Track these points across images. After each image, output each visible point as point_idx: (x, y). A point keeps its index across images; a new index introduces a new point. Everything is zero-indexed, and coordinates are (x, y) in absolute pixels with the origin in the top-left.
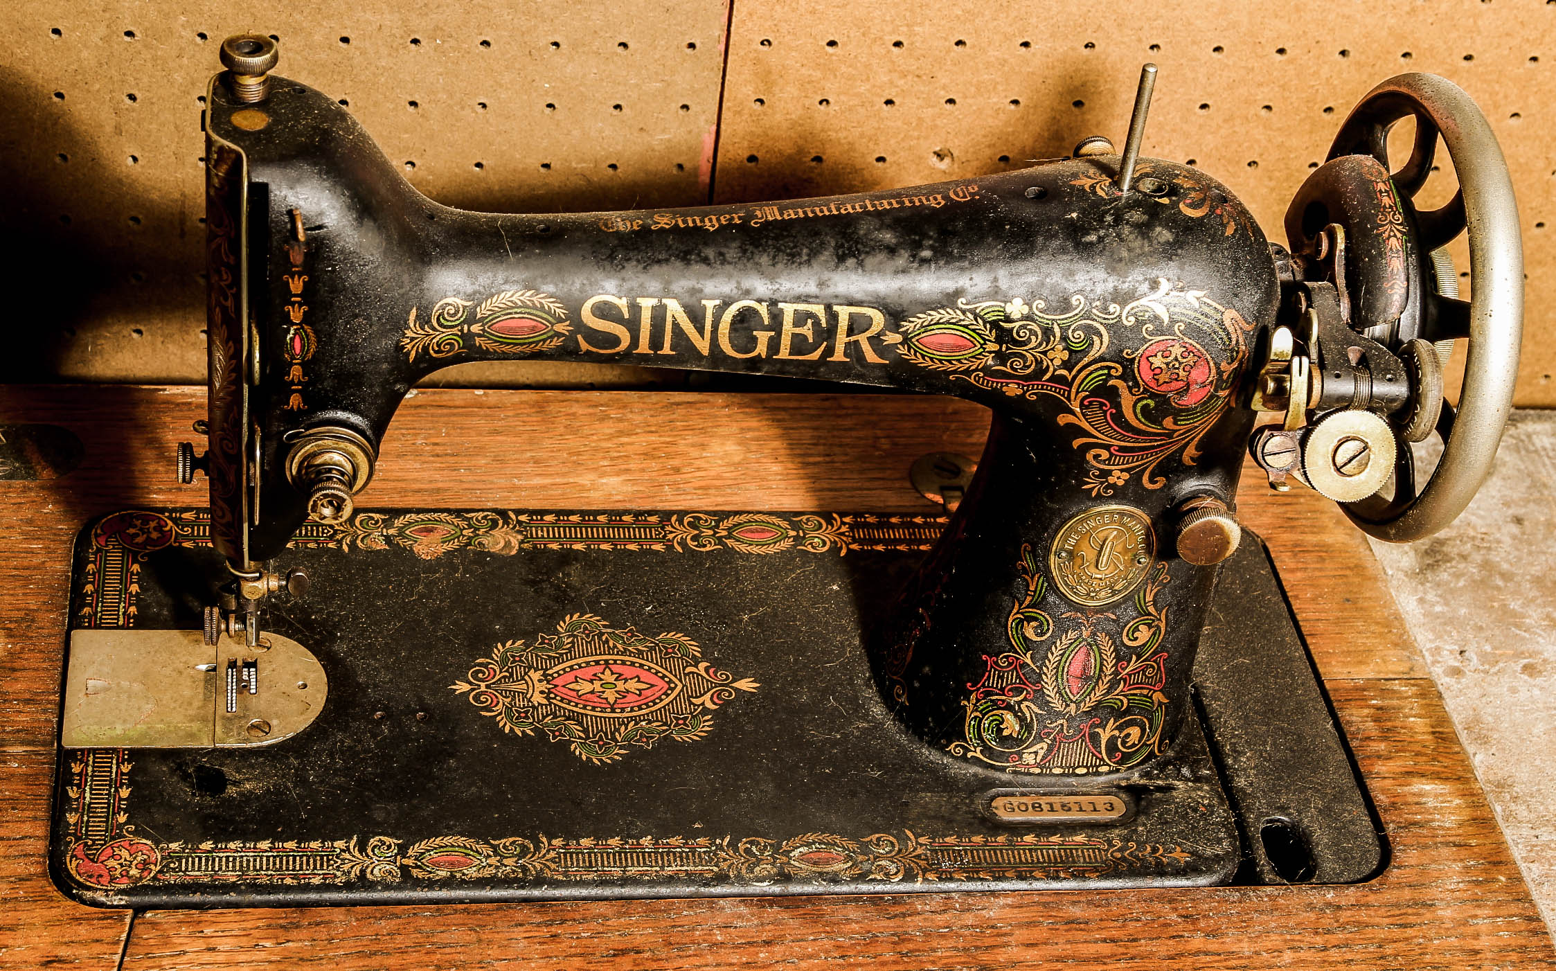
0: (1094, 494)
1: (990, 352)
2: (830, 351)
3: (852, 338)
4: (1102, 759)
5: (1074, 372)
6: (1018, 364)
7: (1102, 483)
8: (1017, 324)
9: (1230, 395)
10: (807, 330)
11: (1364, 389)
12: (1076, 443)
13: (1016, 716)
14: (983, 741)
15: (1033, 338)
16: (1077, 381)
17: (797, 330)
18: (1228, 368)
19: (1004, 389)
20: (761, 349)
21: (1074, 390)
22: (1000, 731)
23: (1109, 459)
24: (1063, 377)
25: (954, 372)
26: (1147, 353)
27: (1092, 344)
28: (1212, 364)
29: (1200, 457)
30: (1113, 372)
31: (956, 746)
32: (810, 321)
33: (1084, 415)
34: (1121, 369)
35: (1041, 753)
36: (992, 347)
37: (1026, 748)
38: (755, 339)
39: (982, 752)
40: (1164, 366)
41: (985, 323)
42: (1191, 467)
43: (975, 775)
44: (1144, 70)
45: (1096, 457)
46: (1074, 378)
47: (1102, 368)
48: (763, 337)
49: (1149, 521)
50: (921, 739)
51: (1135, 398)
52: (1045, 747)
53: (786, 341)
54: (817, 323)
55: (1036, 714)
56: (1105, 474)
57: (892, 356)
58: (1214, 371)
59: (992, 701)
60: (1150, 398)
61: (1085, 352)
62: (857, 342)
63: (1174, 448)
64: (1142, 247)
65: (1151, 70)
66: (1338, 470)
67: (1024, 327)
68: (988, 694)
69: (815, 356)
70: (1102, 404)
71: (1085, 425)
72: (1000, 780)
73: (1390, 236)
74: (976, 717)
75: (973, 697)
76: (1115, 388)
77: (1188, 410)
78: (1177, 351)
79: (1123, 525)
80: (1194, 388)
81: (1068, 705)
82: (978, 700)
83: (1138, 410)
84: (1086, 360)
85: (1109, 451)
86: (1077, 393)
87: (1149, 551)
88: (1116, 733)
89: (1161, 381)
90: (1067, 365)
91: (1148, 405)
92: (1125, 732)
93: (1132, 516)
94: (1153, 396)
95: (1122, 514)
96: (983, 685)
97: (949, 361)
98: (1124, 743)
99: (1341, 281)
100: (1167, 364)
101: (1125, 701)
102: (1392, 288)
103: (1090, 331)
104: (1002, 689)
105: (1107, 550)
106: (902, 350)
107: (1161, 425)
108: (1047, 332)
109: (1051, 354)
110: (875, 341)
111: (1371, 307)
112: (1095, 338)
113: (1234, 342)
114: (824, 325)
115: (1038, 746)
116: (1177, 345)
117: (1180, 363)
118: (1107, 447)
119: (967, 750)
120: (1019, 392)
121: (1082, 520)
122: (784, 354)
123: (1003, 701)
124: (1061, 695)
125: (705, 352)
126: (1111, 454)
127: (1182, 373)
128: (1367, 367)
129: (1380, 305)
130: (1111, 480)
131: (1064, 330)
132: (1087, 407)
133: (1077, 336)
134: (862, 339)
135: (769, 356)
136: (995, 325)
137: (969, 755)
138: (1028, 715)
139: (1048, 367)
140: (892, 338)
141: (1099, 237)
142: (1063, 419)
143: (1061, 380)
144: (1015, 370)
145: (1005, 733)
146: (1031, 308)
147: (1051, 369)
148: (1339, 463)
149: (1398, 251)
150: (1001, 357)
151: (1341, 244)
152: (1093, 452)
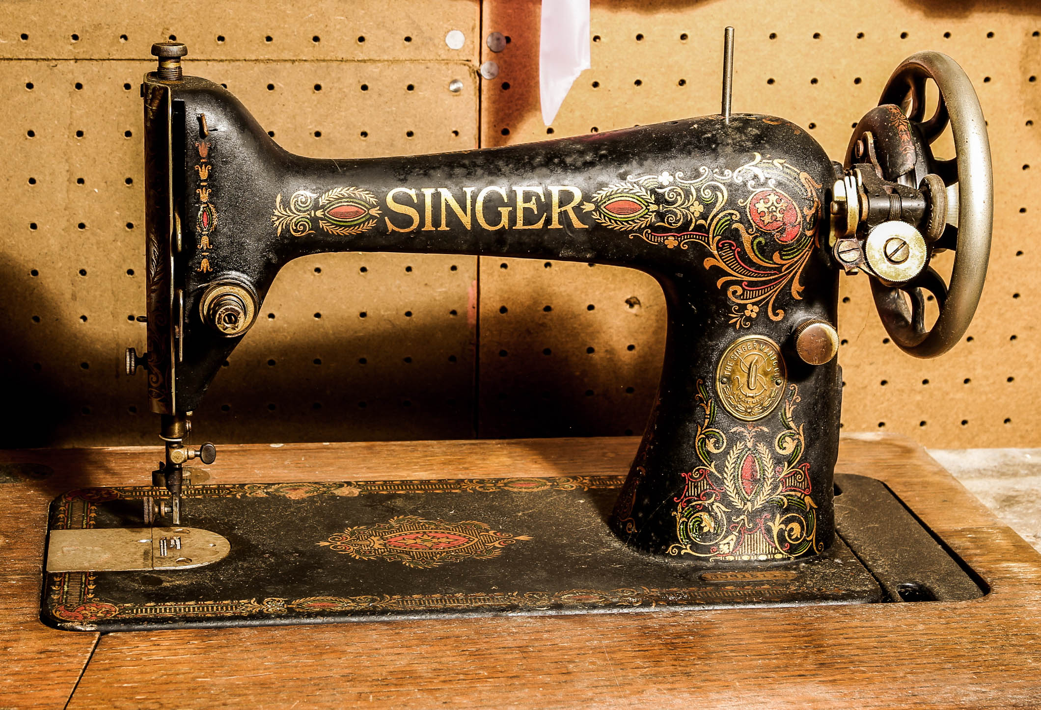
0: (738, 326)
1: (653, 212)
2: (548, 221)
3: (563, 209)
4: (776, 548)
5: (708, 221)
6: (672, 219)
7: (742, 316)
8: (667, 189)
9: (813, 235)
10: (532, 205)
11: (896, 205)
12: (719, 284)
13: (710, 515)
14: (690, 540)
15: (679, 198)
16: (712, 228)
17: (527, 205)
18: (809, 213)
19: (666, 242)
20: (505, 221)
21: (711, 236)
22: (701, 528)
23: (743, 294)
24: (702, 226)
25: (632, 231)
26: (754, 201)
27: (717, 198)
28: (797, 209)
29: (804, 291)
30: (734, 217)
31: (673, 548)
32: (534, 198)
33: (721, 256)
34: (738, 215)
35: (732, 544)
36: (653, 207)
37: (721, 540)
38: (499, 214)
39: (691, 548)
40: (766, 210)
41: (646, 190)
42: (799, 301)
43: (688, 565)
44: (726, 30)
45: (734, 292)
46: (710, 225)
47: (725, 216)
48: (505, 211)
49: (778, 348)
50: (648, 552)
51: (751, 237)
52: (735, 538)
53: (520, 214)
54: (538, 198)
55: (724, 512)
56: (743, 307)
57: (589, 221)
58: (800, 215)
59: (692, 506)
60: (761, 235)
61: (714, 204)
62: (565, 211)
63: (785, 282)
64: (740, 137)
65: (731, 30)
66: (890, 260)
67: (672, 190)
68: (689, 502)
69: (540, 225)
70: (731, 245)
71: (722, 265)
72: (706, 566)
73: (899, 125)
74: (683, 522)
75: (679, 507)
76: (737, 230)
77: (788, 246)
78: (773, 198)
79: (760, 350)
80: (789, 228)
81: (745, 504)
82: (683, 509)
83: (755, 248)
84: (715, 211)
85: (741, 286)
86: (713, 238)
87: (782, 374)
88: (783, 526)
89: (766, 222)
90: (704, 216)
91: (760, 242)
92: (790, 526)
93: (766, 343)
94: (763, 234)
95: (758, 342)
96: (685, 496)
97: (627, 222)
98: (790, 536)
99: (874, 160)
100: (768, 208)
101: (785, 500)
102: (905, 150)
103: (715, 189)
104: (698, 496)
105: (753, 374)
106: (596, 216)
107: (772, 260)
108: (688, 193)
109: (692, 209)
110: (578, 209)
111: (894, 165)
112: (719, 194)
113: (810, 194)
114: (543, 200)
115: (730, 538)
116: (772, 195)
117: (776, 208)
118: (739, 283)
119: (680, 549)
120: (676, 243)
121: (732, 350)
122: (520, 225)
123: (700, 505)
124: (739, 495)
125: (469, 227)
126: (744, 289)
127: (779, 215)
128: (897, 193)
129: (900, 161)
130: (747, 313)
131: (698, 190)
132: (722, 249)
133: (707, 194)
134: (569, 208)
135: (510, 227)
136: (653, 192)
137: (683, 552)
138: (719, 514)
139: (691, 219)
140: (589, 207)
141: (713, 135)
142: (708, 263)
143: (700, 228)
144: (670, 224)
145: (705, 530)
146: (674, 177)
147: (694, 220)
148: (889, 253)
149: (905, 131)
150: (661, 216)
151: (871, 140)
152: (731, 289)
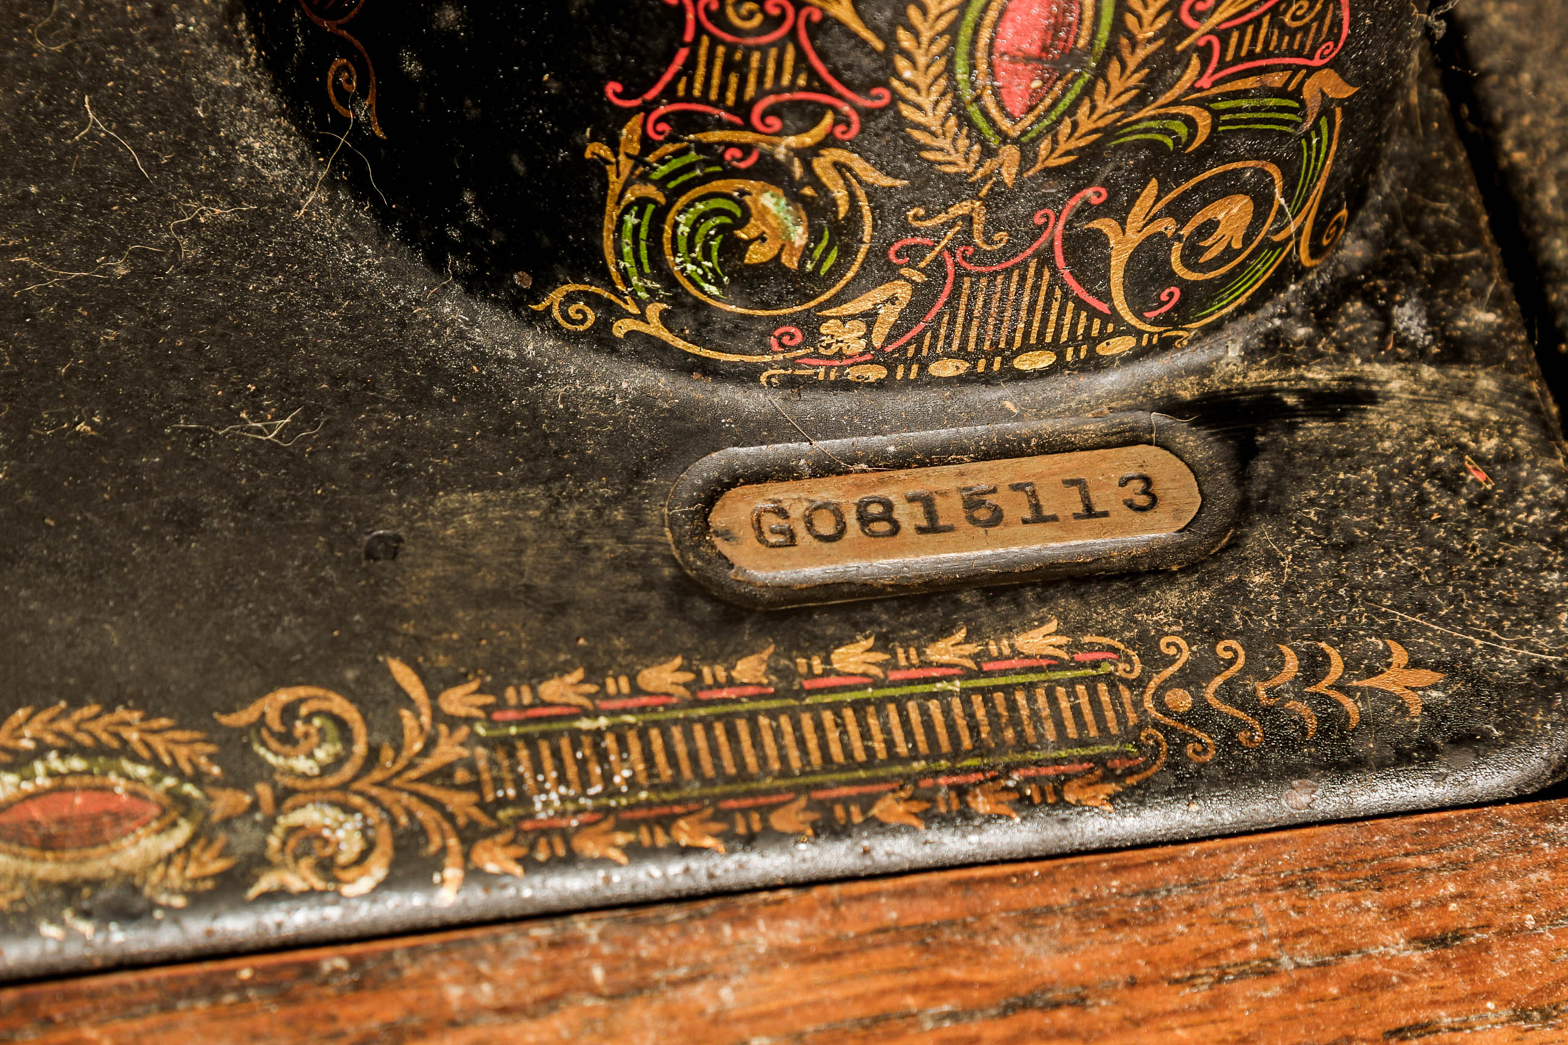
4: (1114, 316)
13: (794, 197)
14: (670, 282)
22: (733, 248)
31: (570, 299)
35: (889, 316)
37: (837, 300)
39: (666, 318)
43: (643, 401)
50: (436, 263)
52: (904, 292)
55: (872, 193)
59: (702, 148)
68: (686, 123)
72: (735, 412)
74: (642, 203)
75: (630, 133)
81: (988, 152)
82: (648, 144)
88: (1168, 225)
92: (1199, 219)
96: (670, 93)
98: (1192, 253)
101: (1204, 120)
104: (743, 108)
115: (878, 294)
119: (611, 311)
123: (747, 149)
124: (965, 120)
137: (621, 328)
138: (840, 194)
145: (756, 255)
